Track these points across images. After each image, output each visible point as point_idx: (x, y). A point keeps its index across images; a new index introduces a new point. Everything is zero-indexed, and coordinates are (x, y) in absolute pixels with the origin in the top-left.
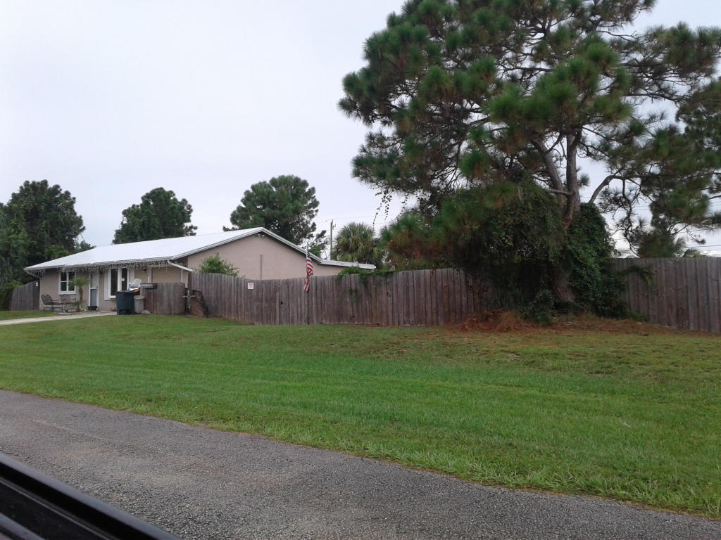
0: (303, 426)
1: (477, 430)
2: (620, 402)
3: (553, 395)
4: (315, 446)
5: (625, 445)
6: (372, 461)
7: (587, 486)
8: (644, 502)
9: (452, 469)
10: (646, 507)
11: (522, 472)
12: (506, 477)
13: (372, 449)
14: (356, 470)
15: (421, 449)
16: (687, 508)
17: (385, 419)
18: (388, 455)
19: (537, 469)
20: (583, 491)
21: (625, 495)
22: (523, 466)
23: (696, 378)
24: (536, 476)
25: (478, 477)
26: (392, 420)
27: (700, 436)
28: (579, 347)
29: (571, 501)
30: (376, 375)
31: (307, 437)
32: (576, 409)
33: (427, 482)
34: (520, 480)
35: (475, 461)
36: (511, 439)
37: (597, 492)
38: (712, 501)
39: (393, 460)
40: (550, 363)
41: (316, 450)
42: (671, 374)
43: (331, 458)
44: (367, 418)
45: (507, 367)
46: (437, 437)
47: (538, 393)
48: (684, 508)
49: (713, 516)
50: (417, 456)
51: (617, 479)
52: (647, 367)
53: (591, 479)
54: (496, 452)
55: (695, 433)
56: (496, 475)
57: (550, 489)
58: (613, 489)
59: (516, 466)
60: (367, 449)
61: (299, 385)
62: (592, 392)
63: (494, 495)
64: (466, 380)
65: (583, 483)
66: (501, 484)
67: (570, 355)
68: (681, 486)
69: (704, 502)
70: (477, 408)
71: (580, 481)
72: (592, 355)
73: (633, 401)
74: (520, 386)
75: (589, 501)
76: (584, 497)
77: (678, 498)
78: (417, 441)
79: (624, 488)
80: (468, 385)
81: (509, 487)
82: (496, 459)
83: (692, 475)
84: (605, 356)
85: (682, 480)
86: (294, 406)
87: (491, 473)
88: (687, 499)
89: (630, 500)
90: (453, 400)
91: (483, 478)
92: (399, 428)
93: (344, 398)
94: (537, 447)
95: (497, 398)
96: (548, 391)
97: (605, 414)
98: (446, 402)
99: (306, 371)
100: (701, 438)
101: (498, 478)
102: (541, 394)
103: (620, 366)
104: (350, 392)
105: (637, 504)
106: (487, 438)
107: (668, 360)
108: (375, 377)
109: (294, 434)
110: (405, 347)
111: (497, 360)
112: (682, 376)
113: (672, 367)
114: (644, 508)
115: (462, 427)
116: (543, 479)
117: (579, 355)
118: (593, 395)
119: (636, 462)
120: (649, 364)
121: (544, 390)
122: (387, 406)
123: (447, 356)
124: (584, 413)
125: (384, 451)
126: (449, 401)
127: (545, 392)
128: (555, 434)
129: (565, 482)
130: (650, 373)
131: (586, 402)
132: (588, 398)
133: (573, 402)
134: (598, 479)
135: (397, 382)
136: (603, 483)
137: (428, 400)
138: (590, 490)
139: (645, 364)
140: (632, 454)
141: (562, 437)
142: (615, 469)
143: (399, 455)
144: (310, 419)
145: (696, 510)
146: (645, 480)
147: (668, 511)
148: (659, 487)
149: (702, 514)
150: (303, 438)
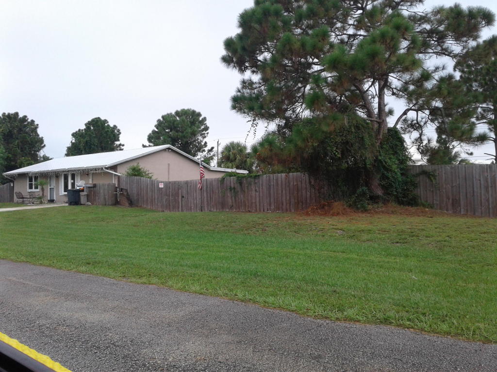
0: (194, 280)
1: (313, 282)
2: (412, 263)
3: (367, 258)
4: (201, 294)
5: (412, 291)
6: (240, 303)
7: (384, 319)
8: (422, 330)
9: (294, 308)
10: (423, 332)
11: (341, 310)
12: (330, 313)
13: (240, 296)
14: (228, 310)
15: (274, 295)
16: (451, 333)
17: (251, 275)
18: (251, 299)
19: (351, 308)
20: (381, 322)
21: (409, 324)
22: (342, 306)
23: (463, 246)
24: (350, 312)
25: (311, 313)
26: (256, 275)
27: (464, 285)
28: (384, 226)
29: (373, 329)
30: (246, 245)
31: (196, 288)
32: (381, 267)
33: (276, 317)
34: (339, 315)
35: (310, 302)
36: (335, 288)
37: (391, 323)
38: (468, 329)
39: (254, 302)
40: (365, 237)
41: (201, 296)
42: (446, 243)
43: (212, 301)
44: (239, 275)
45: (335, 239)
46: (285, 287)
47: (356, 257)
48: (449, 333)
49: (468, 339)
50: (271, 299)
51: (404, 314)
52: (431, 239)
53: (388, 314)
54: (324, 297)
55: (460, 283)
56: (323, 312)
57: (359, 321)
58: (402, 320)
59: (338, 306)
60: (237, 295)
61: (193, 252)
62: (393, 255)
63: (321, 325)
64: (307, 248)
65: (382, 317)
66: (326, 318)
67: (379, 231)
68: (447, 318)
69: (462, 330)
70: (314, 267)
71: (380, 315)
72: (394, 232)
73: (420, 262)
74: (344, 252)
75: (385, 329)
76: (382, 326)
77: (445, 327)
78: (271, 289)
79: (409, 320)
80: (308, 251)
81: (331, 320)
82: (325, 301)
83: (456, 311)
84: (403, 231)
85: (449, 314)
86: (189, 266)
87: (320, 311)
88: (450, 327)
89: (412, 328)
90: (298, 262)
91: (315, 314)
92: (260, 281)
93: (224, 261)
94: (353, 293)
95: (328, 261)
96: (363, 255)
97: (400, 270)
98: (293, 263)
99: (199, 243)
100: (465, 286)
101: (324, 314)
102: (358, 257)
103: (413, 238)
104: (228, 257)
105: (417, 330)
106: (319, 287)
107: (445, 234)
108: (246, 247)
109: (188, 285)
110: (267, 227)
111: (329, 234)
112: (454, 244)
113: (447, 238)
114: (421, 333)
115: (304, 279)
116: (355, 314)
117: (385, 231)
118: (393, 258)
119: (418, 302)
120: (432, 236)
121: (360, 254)
122: (253, 266)
123: (295, 232)
124: (386, 270)
125: (248, 297)
126: (295, 262)
127: (361, 256)
128: (366, 285)
129: (370, 316)
130: (433, 243)
131: (388, 262)
132: (390, 260)
133: (379, 262)
134: (391, 314)
135: (260, 250)
136: (395, 316)
137: (280, 262)
138: (386, 321)
139: (429, 237)
140: (417, 297)
141: (370, 285)
142: (404, 307)
143: (258, 299)
144: (199, 275)
145: (457, 334)
146: (424, 314)
147: (438, 335)
148: (433, 319)
149: (461, 338)
150: (193, 288)
